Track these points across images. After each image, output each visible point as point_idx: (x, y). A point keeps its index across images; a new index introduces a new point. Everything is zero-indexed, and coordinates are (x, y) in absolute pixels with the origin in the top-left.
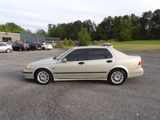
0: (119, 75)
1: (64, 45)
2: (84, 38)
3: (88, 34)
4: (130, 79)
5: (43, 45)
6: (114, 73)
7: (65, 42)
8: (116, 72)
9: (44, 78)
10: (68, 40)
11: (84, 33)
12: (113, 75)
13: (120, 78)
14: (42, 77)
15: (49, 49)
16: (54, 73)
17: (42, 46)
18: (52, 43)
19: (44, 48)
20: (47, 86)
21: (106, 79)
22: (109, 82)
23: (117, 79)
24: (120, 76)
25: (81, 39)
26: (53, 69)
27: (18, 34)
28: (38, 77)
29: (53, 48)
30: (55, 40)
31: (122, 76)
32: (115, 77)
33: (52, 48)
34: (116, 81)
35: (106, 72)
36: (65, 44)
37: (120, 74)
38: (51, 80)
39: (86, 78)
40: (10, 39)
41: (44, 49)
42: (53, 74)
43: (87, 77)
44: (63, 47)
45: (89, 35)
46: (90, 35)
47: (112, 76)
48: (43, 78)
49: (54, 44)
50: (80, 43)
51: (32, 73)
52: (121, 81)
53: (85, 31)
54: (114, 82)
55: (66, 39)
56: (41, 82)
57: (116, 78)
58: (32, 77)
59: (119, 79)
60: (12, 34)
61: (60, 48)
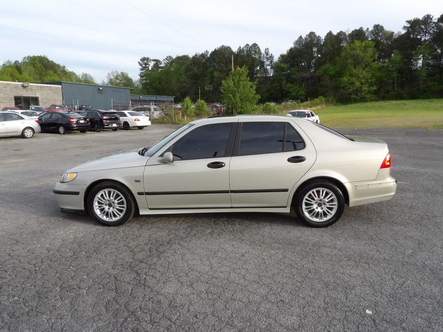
0: (324, 198)
1: (183, 116)
2: (238, 95)
3: (251, 83)
4: (360, 209)
5: (124, 115)
6: (311, 192)
7: (185, 106)
8: (314, 190)
9: (111, 208)
10: (194, 101)
11: (238, 82)
12: (307, 200)
13: (328, 208)
14: (106, 205)
15: (141, 128)
16: (140, 194)
17: (122, 119)
18: (149, 110)
19: (126, 124)
20: (121, 228)
21: (287, 210)
22: (295, 218)
23: (319, 208)
24: (328, 202)
25: (231, 99)
26: (136, 181)
27: (57, 88)
28: (96, 204)
29: (152, 123)
31: (332, 201)
32: (312, 205)
33: (149, 123)
34: (317, 215)
35: (286, 190)
36: (185, 112)
37: (327, 194)
38: (132, 212)
39: (230, 206)
40: (35, 100)
41: (126, 126)
42: (137, 197)
43: (234, 206)
44: (179, 120)
45: (251, 87)
46: (255, 87)
47: (304, 201)
48: (109, 209)
49: (156, 114)
50: (228, 108)
51: (77, 193)
52: (331, 214)
53: (241, 75)
54: (311, 218)
55: (188, 99)
56: (104, 218)
57: (315, 206)
58: (78, 204)
59: (325, 209)
60: (41, 87)
61: (172, 123)
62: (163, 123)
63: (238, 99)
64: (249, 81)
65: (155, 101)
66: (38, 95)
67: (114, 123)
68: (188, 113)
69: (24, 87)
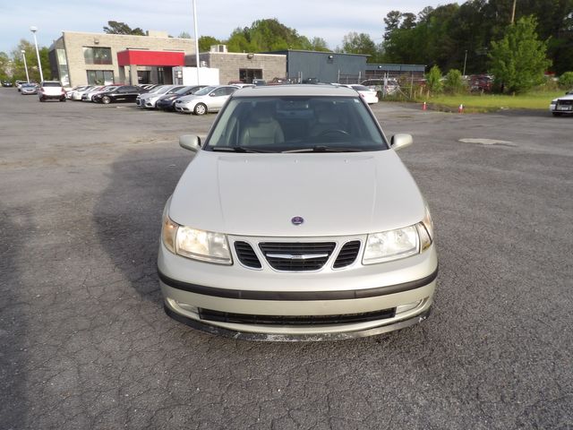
1: (425, 92)
2: (513, 62)
3: (540, 43)
7: (431, 79)
10: (444, 72)
11: (518, 41)
18: (382, 83)
25: (501, 68)
27: (281, 58)
29: (380, 99)
30: (393, 73)
33: (376, 100)
36: (430, 87)
40: (259, 73)
44: (418, 98)
45: (539, 49)
46: (544, 48)
49: (390, 90)
50: (496, 82)
53: (523, 30)
55: (435, 70)
60: (265, 57)
61: (408, 101)
62: (396, 101)
63: (512, 67)
64: (537, 40)
65: (391, 72)
66: (262, 67)
68: (434, 88)
69: (249, 58)
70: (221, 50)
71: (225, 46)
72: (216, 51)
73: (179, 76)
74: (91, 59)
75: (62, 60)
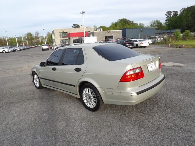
10: (183, 31)
15: (145, 47)
17: (135, 43)
19: (137, 45)
27: (120, 31)
33: (148, 45)
44: (169, 42)
55: (178, 30)
60: (114, 31)
61: (165, 44)
66: (113, 35)
67: (131, 45)
69: (108, 32)
70: (100, 30)
71: (101, 29)
72: (99, 31)
73: (83, 40)
74: (62, 36)
75: (53, 37)
